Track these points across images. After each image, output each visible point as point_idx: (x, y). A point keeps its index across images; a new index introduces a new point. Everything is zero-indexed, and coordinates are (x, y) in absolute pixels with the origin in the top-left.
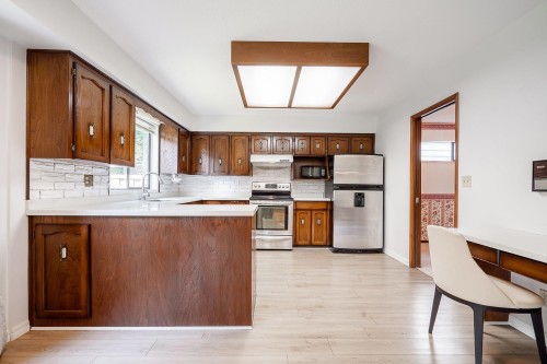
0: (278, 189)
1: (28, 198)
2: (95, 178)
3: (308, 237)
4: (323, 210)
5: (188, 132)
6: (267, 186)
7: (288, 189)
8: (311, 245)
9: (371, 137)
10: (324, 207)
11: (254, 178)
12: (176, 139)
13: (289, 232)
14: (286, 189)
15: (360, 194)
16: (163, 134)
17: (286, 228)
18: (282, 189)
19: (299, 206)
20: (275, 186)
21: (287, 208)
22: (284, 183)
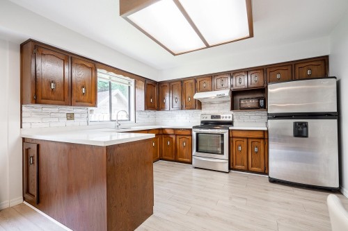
0: (221, 119)
1: (21, 127)
2: (75, 115)
3: (245, 164)
4: (260, 138)
5: (156, 82)
6: (212, 117)
7: (231, 119)
8: (248, 170)
9: (324, 60)
10: (260, 135)
11: (203, 111)
12: (143, 88)
13: (226, 156)
14: (228, 119)
15: (301, 124)
16: (137, 85)
17: (222, 153)
18: (224, 119)
19: (235, 134)
20: (219, 117)
21: (222, 135)
22: (226, 114)
